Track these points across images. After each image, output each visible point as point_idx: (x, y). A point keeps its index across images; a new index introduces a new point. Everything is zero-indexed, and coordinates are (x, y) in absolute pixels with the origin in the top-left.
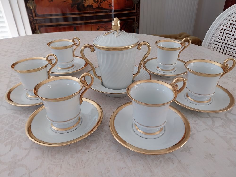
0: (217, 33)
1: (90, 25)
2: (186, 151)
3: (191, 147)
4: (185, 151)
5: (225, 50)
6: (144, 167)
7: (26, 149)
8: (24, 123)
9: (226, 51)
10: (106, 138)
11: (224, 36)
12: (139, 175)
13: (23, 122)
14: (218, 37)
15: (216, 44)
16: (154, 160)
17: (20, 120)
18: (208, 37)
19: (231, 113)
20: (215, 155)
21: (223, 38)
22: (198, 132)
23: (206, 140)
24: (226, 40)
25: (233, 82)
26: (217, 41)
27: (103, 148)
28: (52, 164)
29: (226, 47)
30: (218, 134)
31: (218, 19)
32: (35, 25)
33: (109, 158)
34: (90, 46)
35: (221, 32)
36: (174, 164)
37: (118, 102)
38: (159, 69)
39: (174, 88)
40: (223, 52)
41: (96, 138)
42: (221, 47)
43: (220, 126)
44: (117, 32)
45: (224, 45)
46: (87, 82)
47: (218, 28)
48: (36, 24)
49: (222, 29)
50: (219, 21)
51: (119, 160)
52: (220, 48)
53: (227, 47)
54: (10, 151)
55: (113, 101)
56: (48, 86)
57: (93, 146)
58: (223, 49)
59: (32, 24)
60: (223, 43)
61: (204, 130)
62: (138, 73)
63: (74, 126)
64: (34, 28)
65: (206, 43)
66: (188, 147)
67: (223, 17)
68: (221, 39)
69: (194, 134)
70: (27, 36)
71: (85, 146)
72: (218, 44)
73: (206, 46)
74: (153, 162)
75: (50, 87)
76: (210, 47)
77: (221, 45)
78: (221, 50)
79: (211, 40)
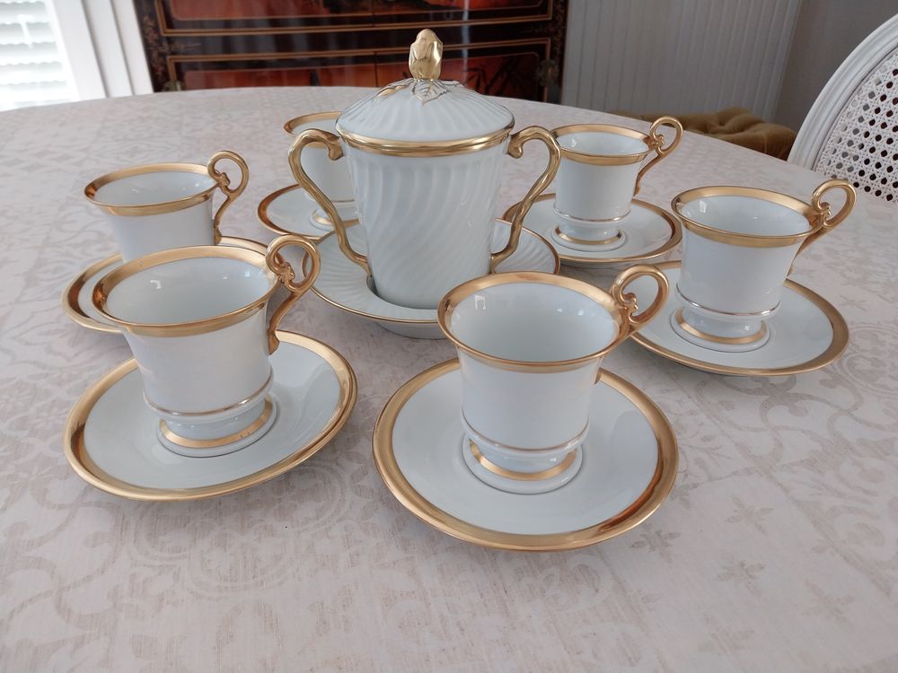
0: (851, 108)
1: (373, 65)
2: (653, 548)
3: (671, 535)
4: (648, 546)
5: (879, 179)
6: (482, 595)
7: (61, 507)
8: (66, 413)
9: (884, 181)
10: (359, 484)
11: (878, 123)
12: (458, 624)
13: (64, 411)
14: (854, 127)
15: (845, 155)
16: (522, 573)
17: (54, 401)
18: (814, 125)
19: (852, 415)
20: (762, 568)
21: (875, 131)
22: (711, 479)
23: (736, 511)
24: (884, 140)
25: (887, 300)
26: (850, 143)
27: (340, 520)
28: (144, 566)
29: (884, 167)
30: (786, 490)
31: (858, 54)
32: (165, 59)
33: (358, 555)
34: (324, 137)
35: (866, 108)
36: (597, 591)
37: (427, 355)
39: (621, 307)
40: (870, 186)
41: (321, 482)
42: (865, 167)
43: (802, 461)
44: (427, 85)
45: (876, 158)
46: (292, 271)
47: (857, 89)
48: (168, 57)
49: (872, 95)
50: (863, 62)
51: (394, 563)
52: (860, 168)
53: (888, 165)
54: (5, 508)
55: (408, 352)
56: (152, 281)
57: (307, 509)
58: (871, 174)
59: (155, 55)
60: (872, 150)
61: (735, 473)
62: (510, 247)
63: (244, 434)
64: (159, 73)
65: (809, 146)
66: (662, 534)
67: (878, 48)
68: (867, 134)
69: (695, 486)
71: (277, 507)
72: (854, 154)
73: (804, 159)
74: (520, 580)
75: (159, 287)
76: (819, 165)
77: (864, 159)
78: (862, 178)
79: (827, 137)
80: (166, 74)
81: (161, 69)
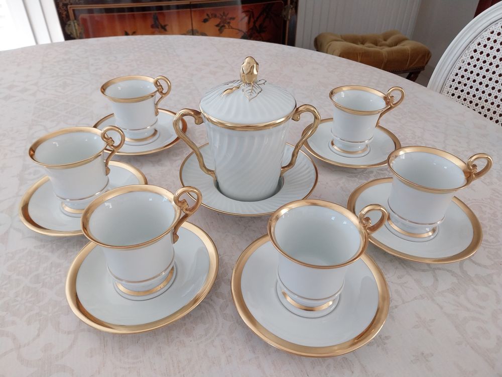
0: (464, 58)
1: (189, 10)
2: (378, 346)
3: (387, 338)
4: (376, 345)
5: (477, 97)
7: (69, 333)
8: (60, 271)
9: (480, 99)
10: (224, 312)
11: (478, 67)
13: (58, 270)
14: (465, 68)
15: (459, 83)
16: (315, 364)
17: (51, 263)
18: (444, 65)
19: (472, 260)
20: (432, 355)
21: (476, 70)
22: (404, 302)
23: (417, 321)
24: (481, 76)
25: (485, 183)
26: (463, 77)
27: (218, 335)
28: (120, 368)
29: (480, 91)
30: (441, 308)
31: (468, 29)
32: (67, 7)
33: (230, 356)
34: (193, 113)
35: (472, 58)
36: (353, 372)
37: (249, 226)
38: (335, 147)
39: (363, 225)
40: (473, 100)
41: (204, 312)
42: (470, 90)
43: (448, 289)
44: (250, 88)
45: (476, 85)
46: (187, 204)
47: (467, 47)
48: (69, 6)
49: (475, 51)
50: (471, 32)
51: (249, 361)
52: (467, 91)
53: (483, 90)
54: (38, 335)
55: (239, 225)
57: (200, 330)
58: (473, 94)
59: (61, 5)
60: (474, 81)
61: (415, 298)
62: (291, 164)
63: (162, 286)
64: (64, 16)
66: (382, 337)
67: (479, 25)
68: (472, 72)
69: (396, 307)
70: (52, 45)
71: (184, 329)
72: (465, 83)
73: (436, 87)
74: (314, 368)
76: (445, 87)
77: (470, 86)
78: (468, 96)
79: (450, 72)
80: (68, 16)
81: (65, 13)
